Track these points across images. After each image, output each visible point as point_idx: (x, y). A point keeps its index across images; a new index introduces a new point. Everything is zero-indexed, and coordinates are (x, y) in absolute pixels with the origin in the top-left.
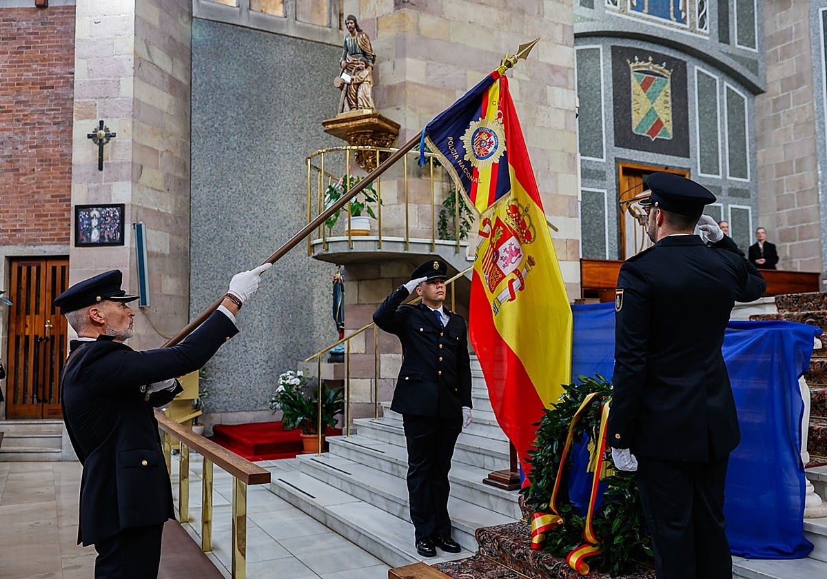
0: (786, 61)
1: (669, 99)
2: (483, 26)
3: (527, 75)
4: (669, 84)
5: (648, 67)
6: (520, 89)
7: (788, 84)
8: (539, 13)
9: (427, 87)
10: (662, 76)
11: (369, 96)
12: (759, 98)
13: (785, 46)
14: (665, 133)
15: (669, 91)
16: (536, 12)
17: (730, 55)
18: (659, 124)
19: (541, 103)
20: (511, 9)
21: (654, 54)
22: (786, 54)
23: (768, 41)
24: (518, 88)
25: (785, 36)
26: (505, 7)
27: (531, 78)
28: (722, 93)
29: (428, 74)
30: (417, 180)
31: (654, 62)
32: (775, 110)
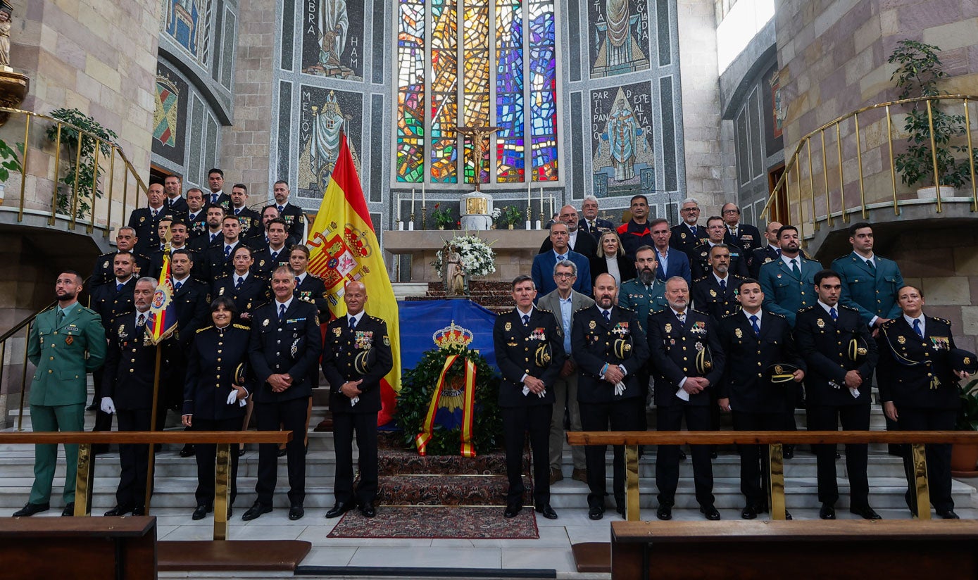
0: (251, 108)
1: (176, 113)
2: (102, 16)
3: (126, 72)
4: (176, 102)
5: (166, 81)
6: (121, 83)
7: (250, 124)
8: (139, 19)
9: (56, 59)
10: (174, 93)
11: (7, 52)
12: (226, 128)
13: (252, 96)
14: (171, 141)
15: (176, 106)
16: (137, 18)
17: (217, 91)
18: (168, 132)
19: (133, 101)
20: (122, 8)
21: (171, 72)
22: (252, 102)
23: (240, 88)
24: (120, 82)
25: (252, 89)
26: (118, 5)
27: (129, 75)
28: (205, 118)
29: (58, 46)
30: (39, 151)
31: (170, 79)
32: (238, 142)
